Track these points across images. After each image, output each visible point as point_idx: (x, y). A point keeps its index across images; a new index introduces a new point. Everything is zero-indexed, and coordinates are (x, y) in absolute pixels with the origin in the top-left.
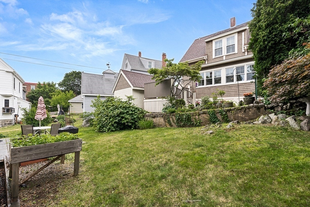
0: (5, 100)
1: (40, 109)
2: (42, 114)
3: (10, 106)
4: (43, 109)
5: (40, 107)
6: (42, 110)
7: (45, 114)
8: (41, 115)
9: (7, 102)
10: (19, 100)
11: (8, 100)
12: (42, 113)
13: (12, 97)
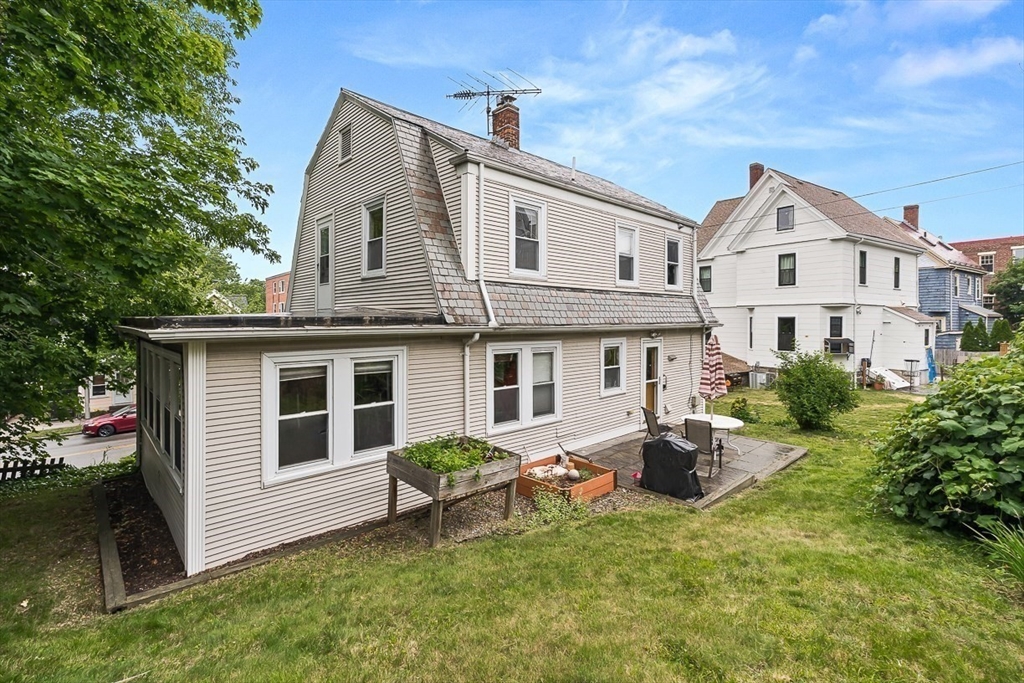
0: (831, 318)
1: (708, 369)
2: (710, 385)
3: (844, 337)
4: (717, 369)
5: (707, 364)
6: (711, 372)
7: (720, 384)
8: (709, 387)
9: (836, 325)
10: (889, 315)
11: (841, 318)
12: (713, 380)
13: (851, 310)
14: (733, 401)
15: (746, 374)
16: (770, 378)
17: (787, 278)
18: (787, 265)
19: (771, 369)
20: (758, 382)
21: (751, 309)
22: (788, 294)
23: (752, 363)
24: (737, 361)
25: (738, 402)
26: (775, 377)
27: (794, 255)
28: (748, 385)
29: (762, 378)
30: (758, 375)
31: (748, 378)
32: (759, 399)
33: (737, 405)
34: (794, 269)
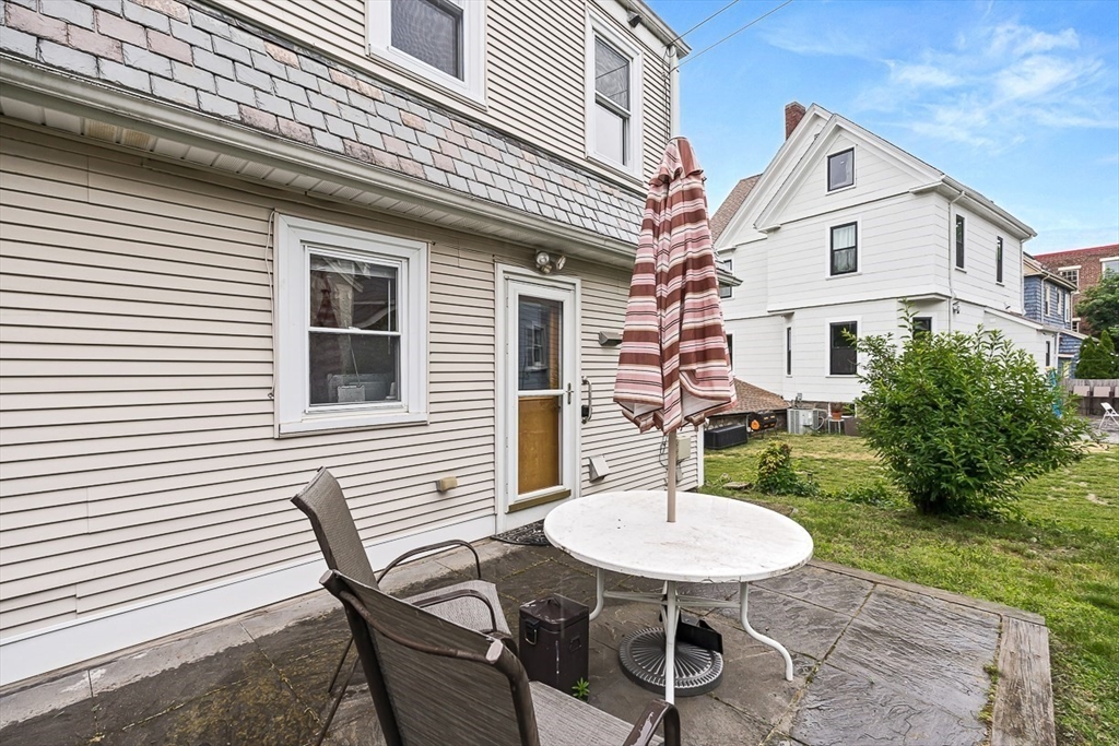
0: (914, 320)
13: (944, 306)
14: (763, 451)
15: (782, 413)
16: (819, 418)
17: (843, 263)
18: (844, 240)
19: (821, 405)
20: (801, 423)
21: (789, 316)
22: (846, 287)
23: (790, 397)
24: (769, 394)
25: (772, 453)
26: (825, 416)
27: (855, 223)
28: (785, 428)
29: (806, 417)
30: (801, 412)
31: (786, 418)
32: (805, 449)
33: (771, 458)
34: (856, 247)
